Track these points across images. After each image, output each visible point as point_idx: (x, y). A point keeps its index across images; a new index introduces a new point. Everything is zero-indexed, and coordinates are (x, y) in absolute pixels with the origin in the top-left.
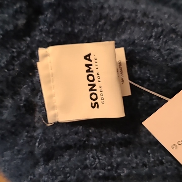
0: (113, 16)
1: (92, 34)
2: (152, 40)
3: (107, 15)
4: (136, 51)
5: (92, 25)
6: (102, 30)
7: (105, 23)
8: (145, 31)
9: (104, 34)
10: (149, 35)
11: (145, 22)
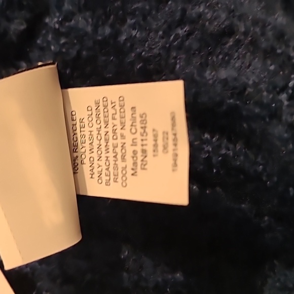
0: (211, 21)
1: (156, 51)
2: (284, 97)
3: (200, 16)
4: (244, 113)
5: (161, 33)
6: (180, 48)
7: (189, 34)
8: (275, 73)
9: (183, 56)
10: (281, 84)
11: (279, 51)
